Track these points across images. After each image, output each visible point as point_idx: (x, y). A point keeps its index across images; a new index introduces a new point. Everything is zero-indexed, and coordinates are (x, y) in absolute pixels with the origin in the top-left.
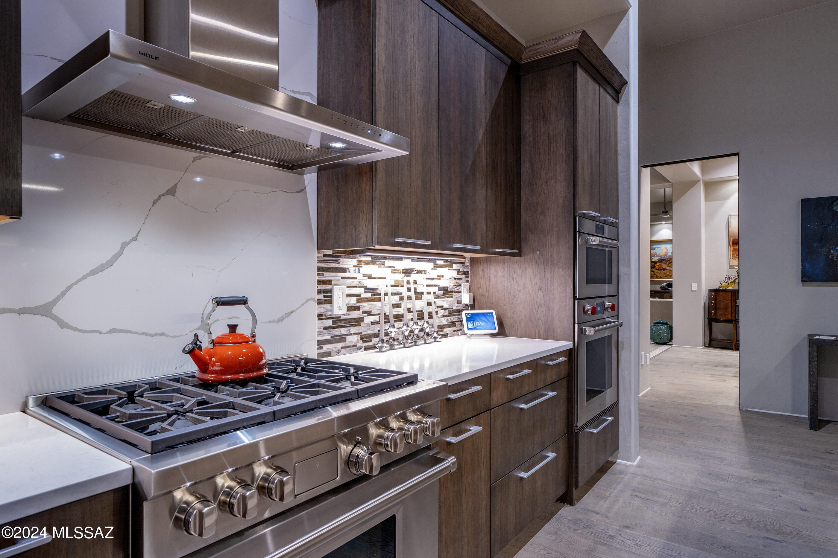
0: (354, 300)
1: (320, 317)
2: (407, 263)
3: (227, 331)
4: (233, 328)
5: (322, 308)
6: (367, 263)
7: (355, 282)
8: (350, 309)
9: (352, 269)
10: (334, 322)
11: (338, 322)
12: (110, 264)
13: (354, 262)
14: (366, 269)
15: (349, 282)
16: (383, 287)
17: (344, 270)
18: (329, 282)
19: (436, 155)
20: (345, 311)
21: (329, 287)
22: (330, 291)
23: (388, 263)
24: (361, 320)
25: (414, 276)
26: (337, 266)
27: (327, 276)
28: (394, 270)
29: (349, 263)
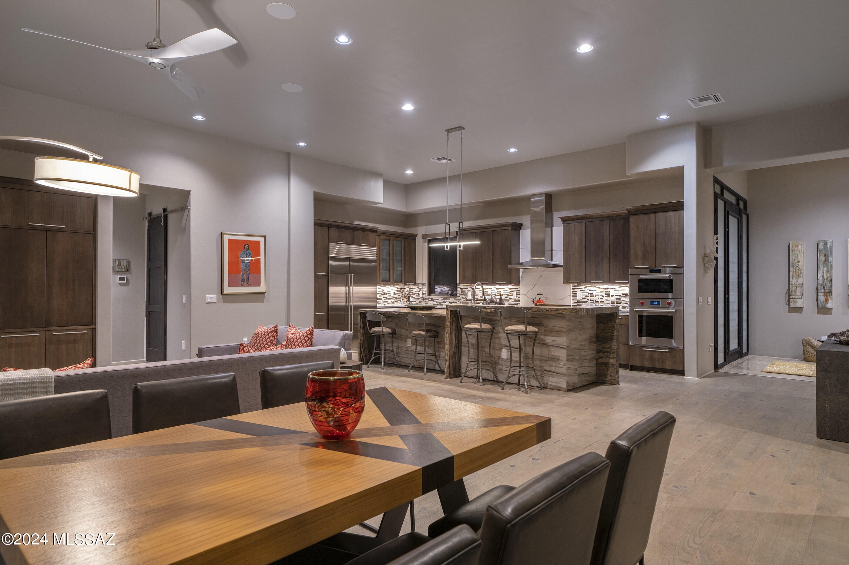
0: (584, 296)
1: (573, 300)
2: (606, 286)
3: (539, 299)
4: (540, 299)
5: (574, 298)
6: (589, 287)
7: (585, 292)
8: (583, 298)
9: (584, 288)
10: (577, 301)
11: (579, 301)
12: (533, 288)
13: (585, 286)
14: (588, 288)
15: (582, 292)
16: (595, 293)
17: (581, 289)
18: (576, 291)
19: (584, 259)
20: (581, 299)
21: (576, 293)
22: (577, 294)
23: (597, 286)
24: (587, 301)
25: (608, 290)
26: (579, 287)
27: (575, 290)
28: (599, 288)
29: (583, 287)
